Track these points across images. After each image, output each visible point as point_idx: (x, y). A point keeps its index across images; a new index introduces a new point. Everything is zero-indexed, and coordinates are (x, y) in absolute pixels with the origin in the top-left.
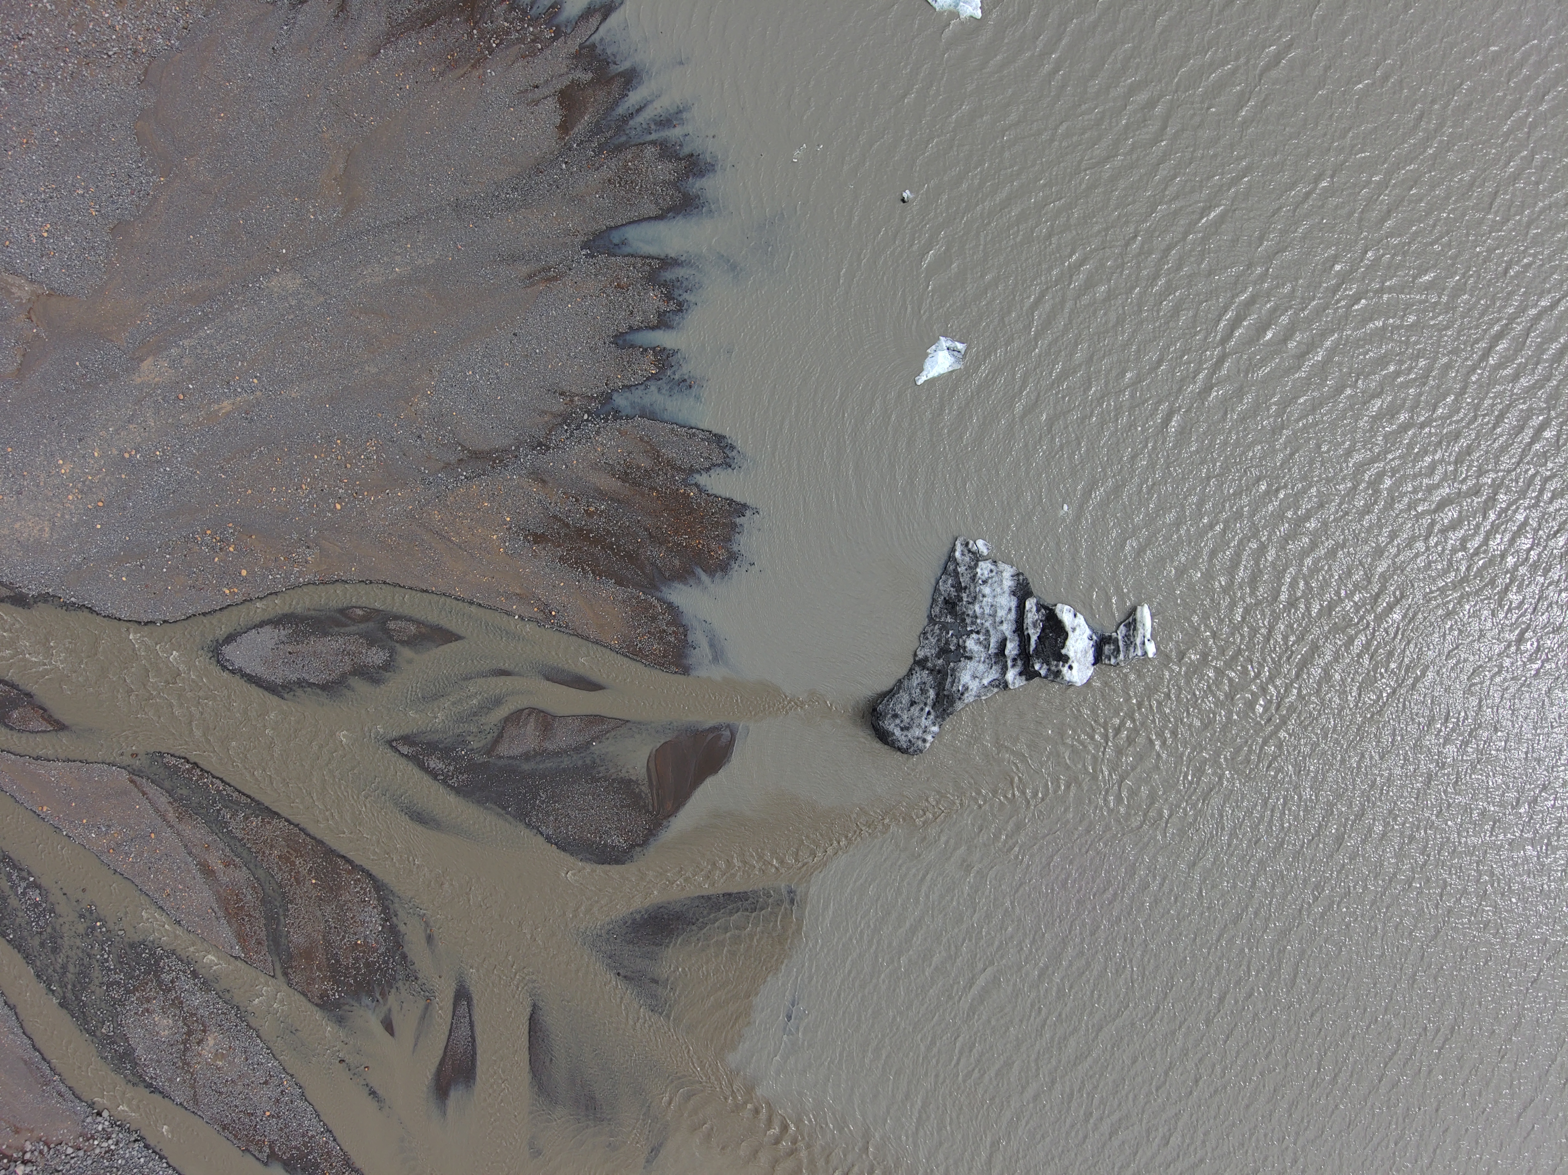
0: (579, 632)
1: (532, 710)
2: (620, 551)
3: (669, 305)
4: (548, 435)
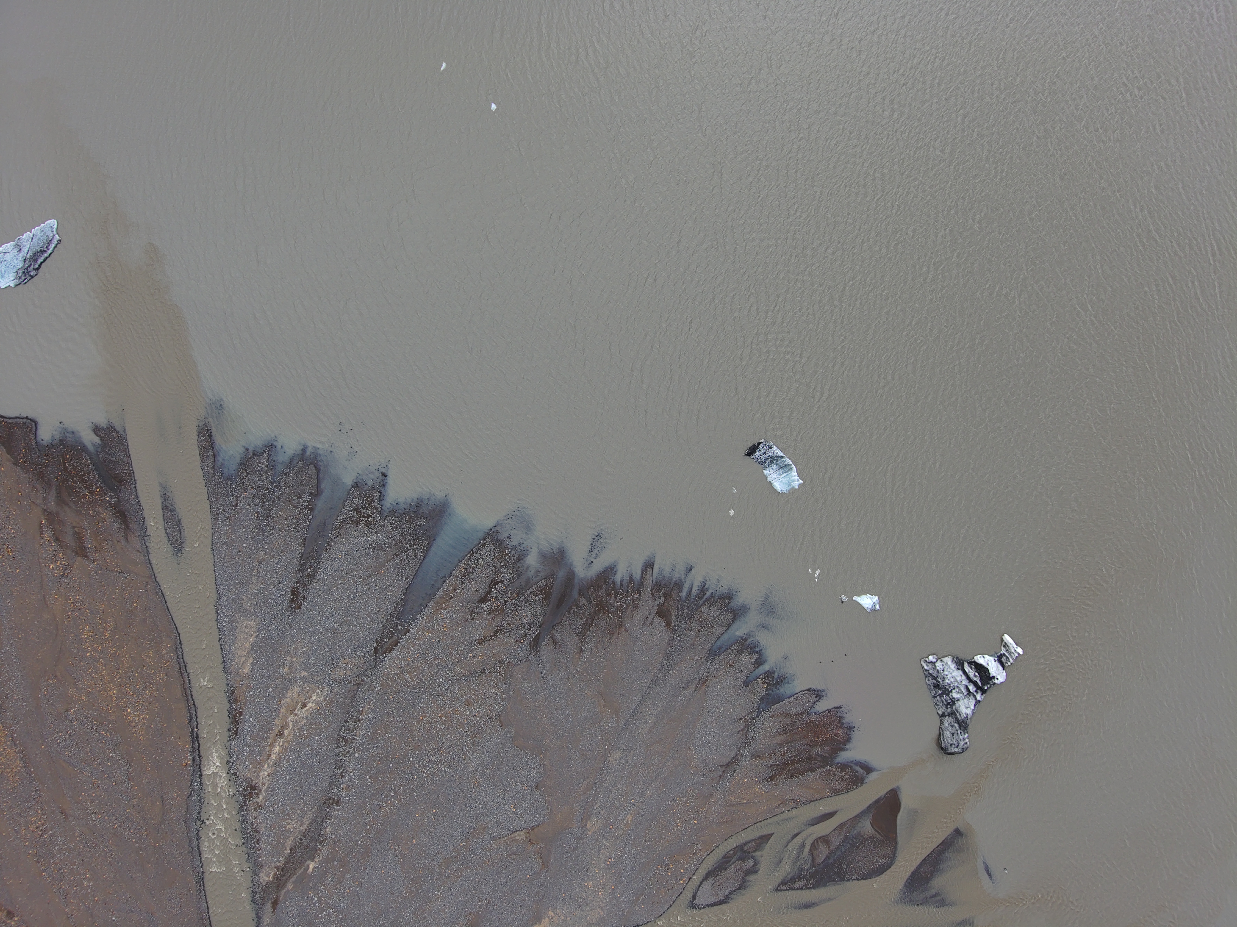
0: (813, 799)
1: (818, 839)
2: (803, 760)
3: (755, 657)
4: (746, 738)
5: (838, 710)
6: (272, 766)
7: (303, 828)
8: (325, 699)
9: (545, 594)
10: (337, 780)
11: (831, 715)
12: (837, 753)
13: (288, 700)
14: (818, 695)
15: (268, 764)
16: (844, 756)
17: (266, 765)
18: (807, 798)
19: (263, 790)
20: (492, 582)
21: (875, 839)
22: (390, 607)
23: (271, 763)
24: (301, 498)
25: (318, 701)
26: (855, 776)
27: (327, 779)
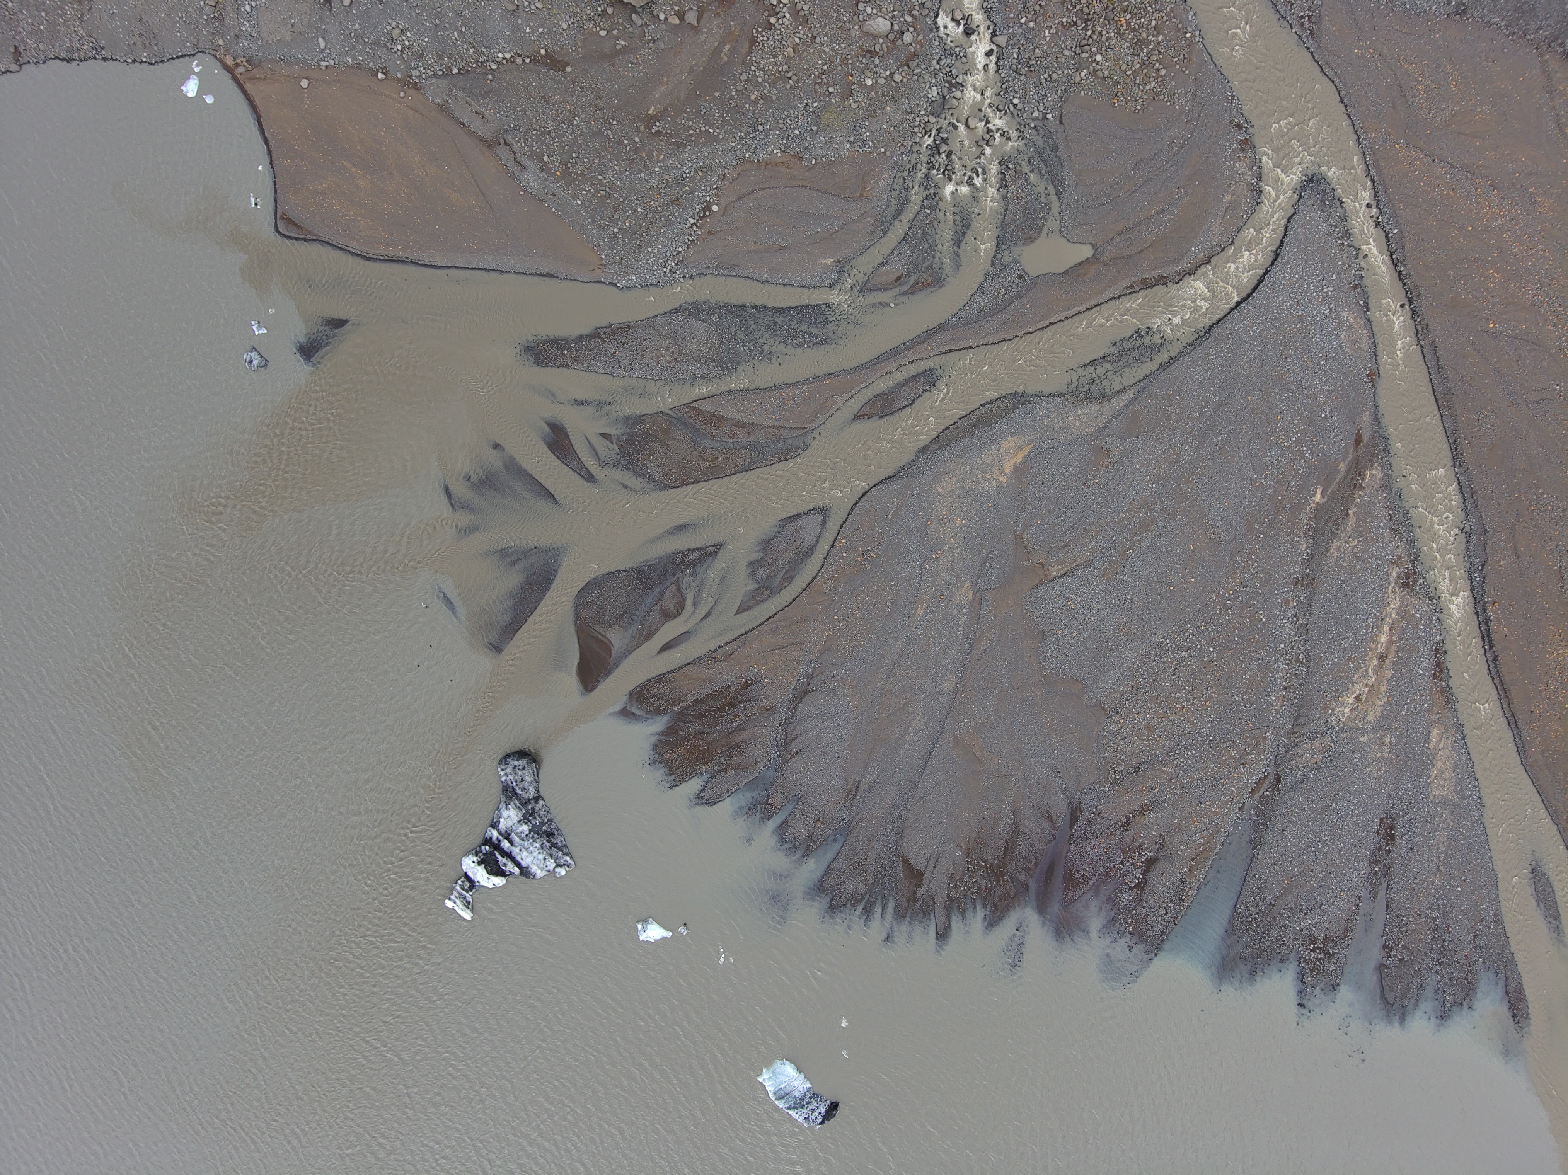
0: (691, 665)
1: (678, 614)
2: (710, 714)
3: (788, 836)
4: (785, 729)
5: (673, 783)
6: (1386, 615)
7: (1336, 544)
8: (1333, 710)
9: (1072, 880)
10: (1301, 610)
11: (682, 775)
12: (668, 728)
13: (1379, 703)
14: (702, 798)
15: (1391, 617)
16: (659, 724)
17: (1393, 615)
18: (699, 666)
19: (1393, 585)
20: (1144, 885)
21: (603, 625)
22: (1269, 835)
23: (1388, 619)
25: (1341, 707)
26: (641, 703)
27: (1315, 611)
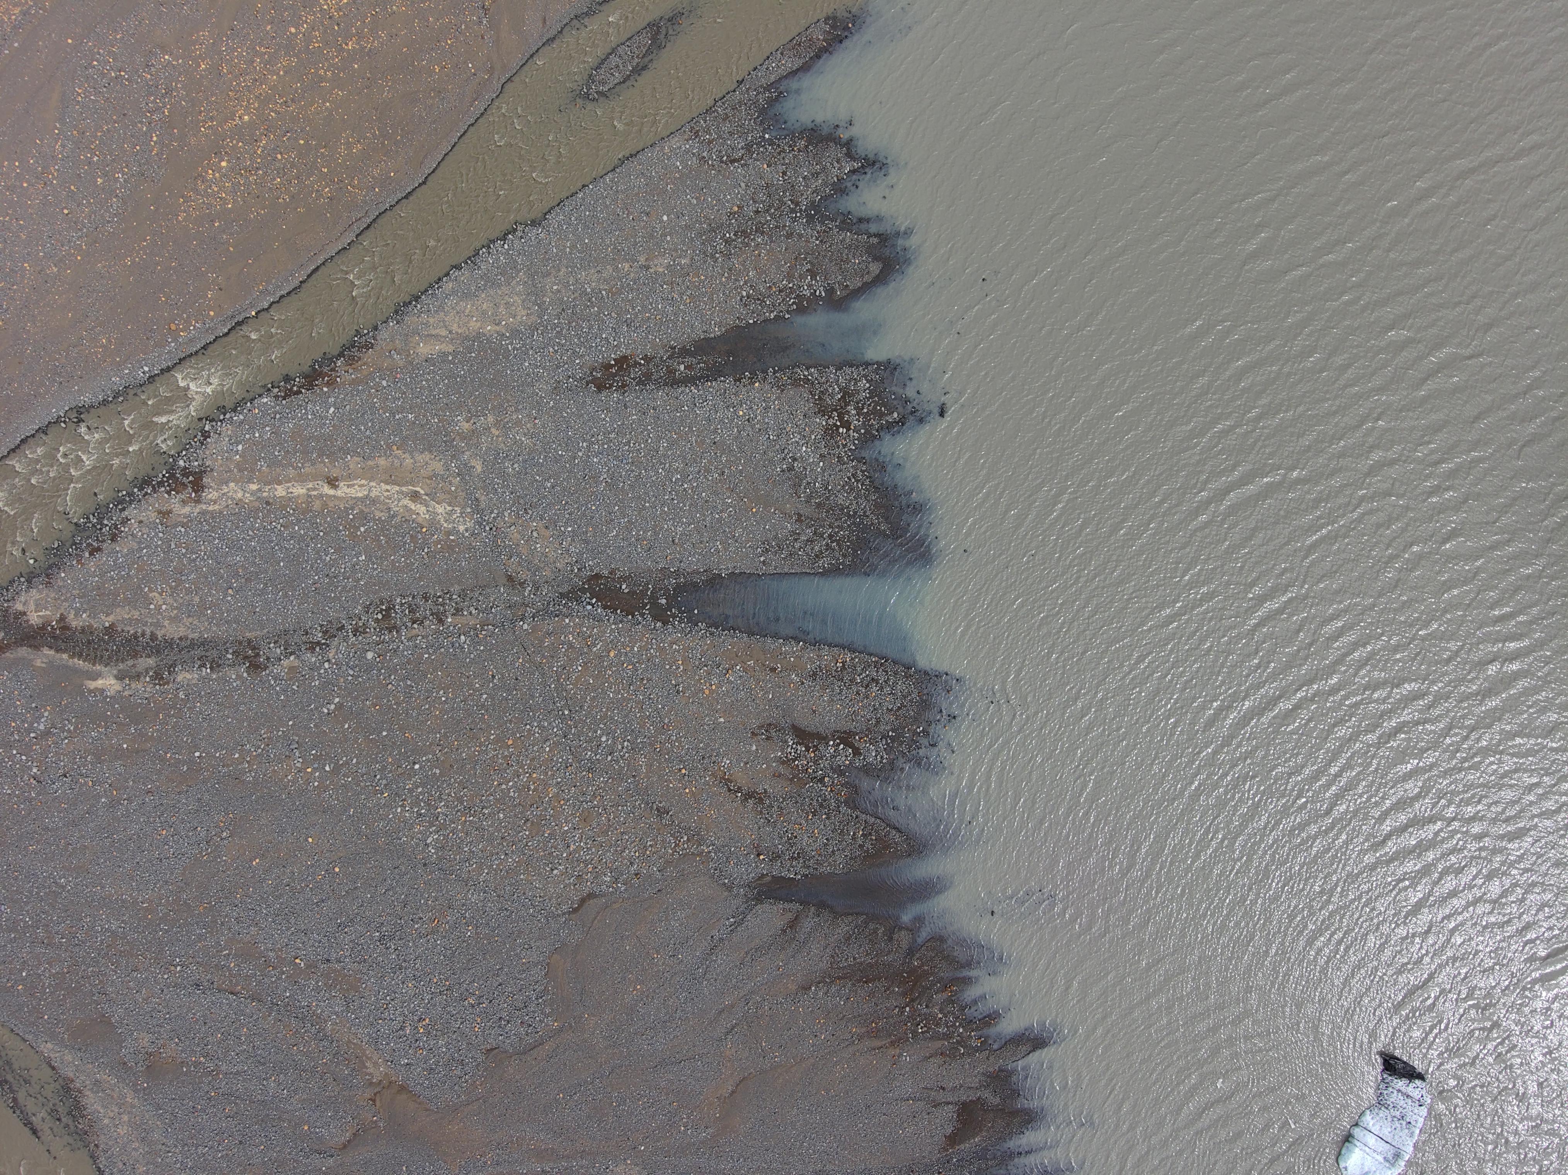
6: (259, 499)
7: (167, 628)
8: (449, 533)
9: (878, 849)
10: (299, 643)
13: (409, 461)
15: (259, 490)
17: (253, 487)
19: (204, 507)
20: (845, 732)
22: (693, 562)
23: (264, 494)
24: (813, 277)
25: (439, 521)
27: (291, 622)
